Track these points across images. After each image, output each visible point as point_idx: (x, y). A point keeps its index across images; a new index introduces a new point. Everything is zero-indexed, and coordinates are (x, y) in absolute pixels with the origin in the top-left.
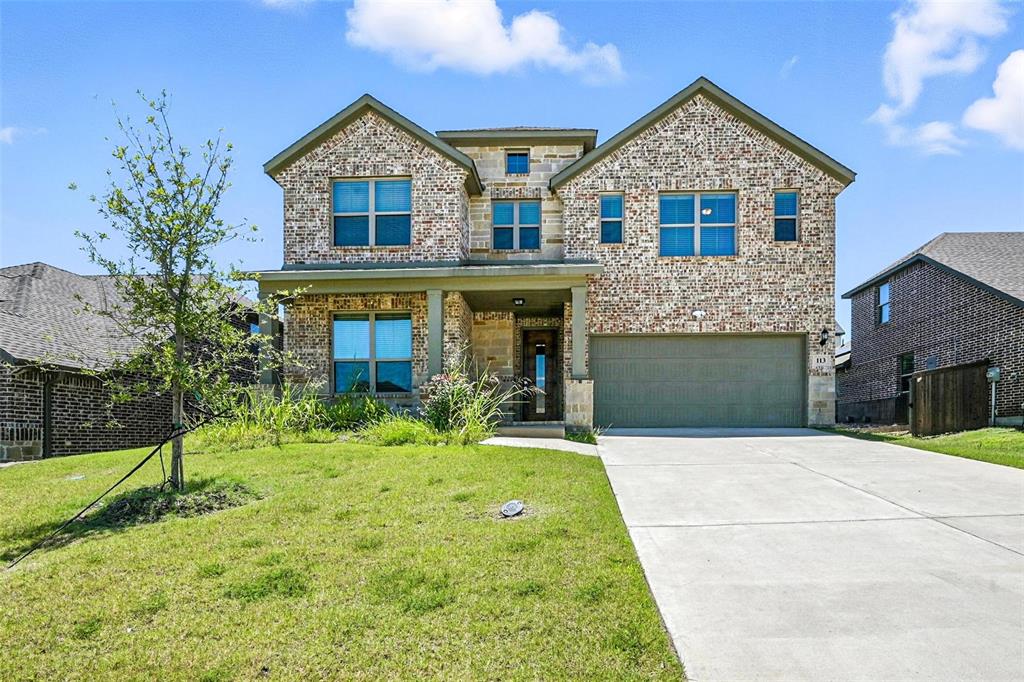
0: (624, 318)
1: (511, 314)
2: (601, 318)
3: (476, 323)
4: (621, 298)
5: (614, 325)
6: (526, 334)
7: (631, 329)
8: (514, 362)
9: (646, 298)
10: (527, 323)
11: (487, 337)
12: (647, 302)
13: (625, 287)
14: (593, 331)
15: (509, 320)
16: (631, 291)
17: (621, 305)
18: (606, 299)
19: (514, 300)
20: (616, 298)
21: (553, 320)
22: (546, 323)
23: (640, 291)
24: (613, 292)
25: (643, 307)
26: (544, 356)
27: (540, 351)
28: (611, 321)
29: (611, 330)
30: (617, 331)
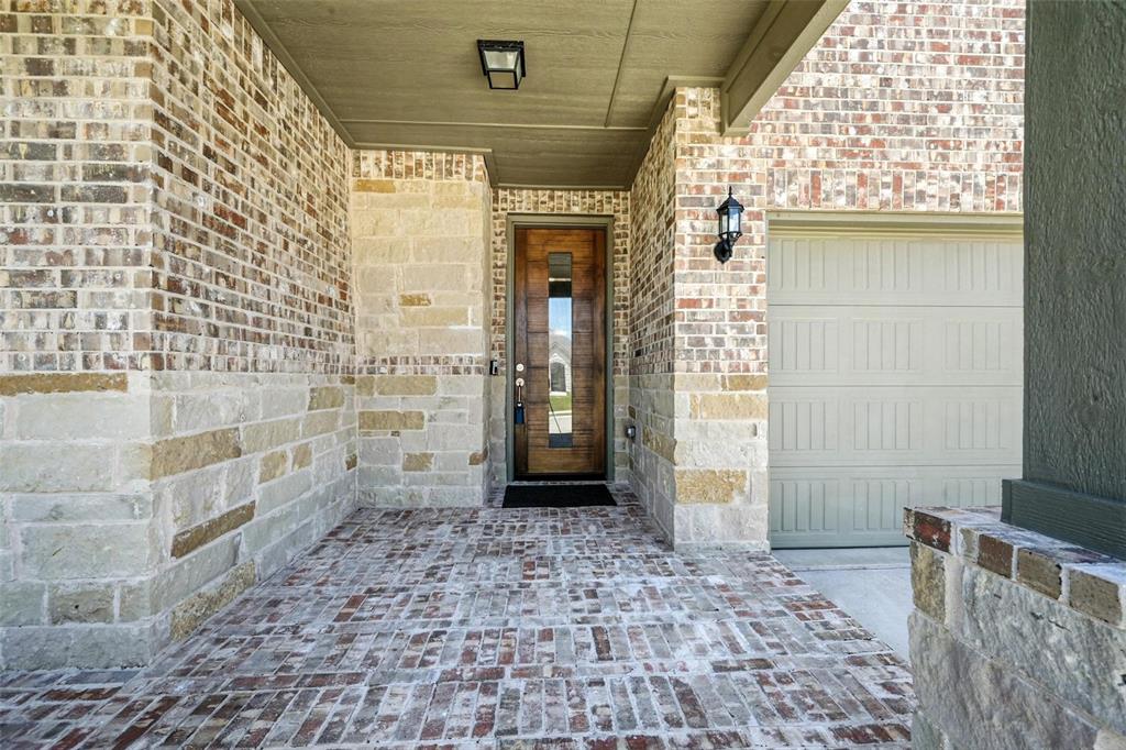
0: (896, 154)
1: (478, 162)
2: (812, 153)
3: (364, 186)
4: (886, 82)
5: (862, 180)
6: (521, 236)
7: (921, 195)
8: (488, 310)
9: (973, 86)
10: (527, 202)
11: (399, 232)
12: (978, 97)
13: (901, 41)
14: (782, 199)
15: (470, 179)
16: (920, 57)
17: (886, 106)
18: (831, 80)
19: (483, 46)
20: (867, 81)
21: (598, 196)
22: (575, 204)
23: (952, 58)
24: (854, 55)
25: (962, 115)
26: (570, 299)
27: (558, 290)
28: (852, 167)
29: (852, 199)
30: (873, 204)
